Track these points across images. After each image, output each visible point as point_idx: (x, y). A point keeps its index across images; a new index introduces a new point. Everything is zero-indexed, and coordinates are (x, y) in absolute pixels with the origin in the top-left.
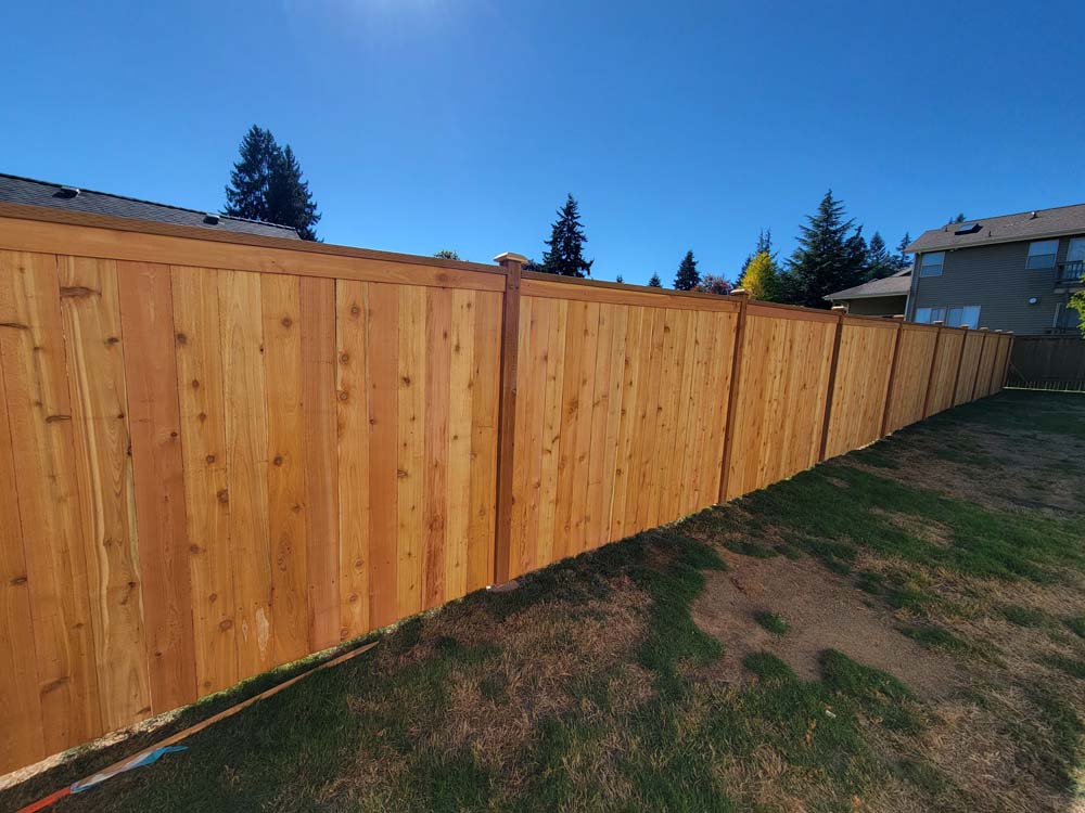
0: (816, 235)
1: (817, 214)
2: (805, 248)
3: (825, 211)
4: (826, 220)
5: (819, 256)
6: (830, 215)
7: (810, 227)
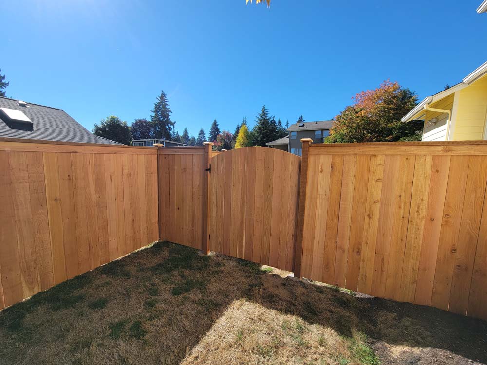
0: (261, 120)
1: (261, 113)
2: (258, 124)
3: (263, 112)
4: (264, 115)
5: (263, 128)
6: (265, 114)
7: (259, 117)
